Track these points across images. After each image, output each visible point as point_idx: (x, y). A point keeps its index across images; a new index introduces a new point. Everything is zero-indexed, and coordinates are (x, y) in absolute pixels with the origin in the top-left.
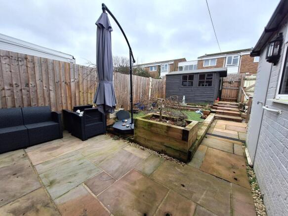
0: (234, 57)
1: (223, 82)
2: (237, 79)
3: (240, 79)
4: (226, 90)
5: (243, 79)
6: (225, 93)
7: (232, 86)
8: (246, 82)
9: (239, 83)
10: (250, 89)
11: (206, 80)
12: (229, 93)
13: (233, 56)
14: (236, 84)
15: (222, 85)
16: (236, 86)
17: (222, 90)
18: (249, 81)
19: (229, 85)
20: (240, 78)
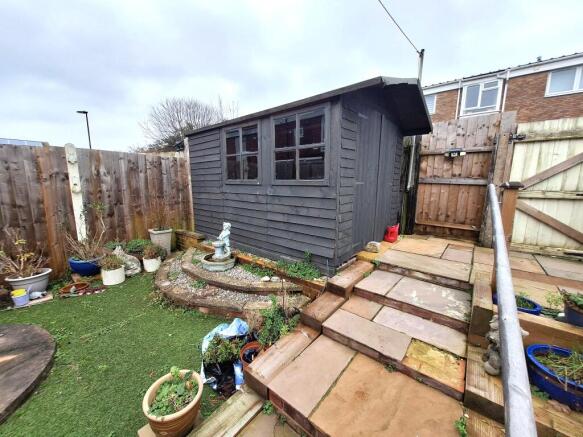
0: (486, 86)
1: (420, 158)
2: (478, 141)
3: (492, 141)
4: (435, 189)
5: (504, 139)
6: (430, 199)
7: (457, 171)
8: (520, 150)
9: (489, 158)
10: (544, 186)
11: (298, 147)
12: (444, 202)
13: (482, 83)
14: (474, 165)
15: (418, 168)
16: (476, 170)
17: (415, 188)
18: (536, 147)
19: (446, 166)
20: (492, 133)
